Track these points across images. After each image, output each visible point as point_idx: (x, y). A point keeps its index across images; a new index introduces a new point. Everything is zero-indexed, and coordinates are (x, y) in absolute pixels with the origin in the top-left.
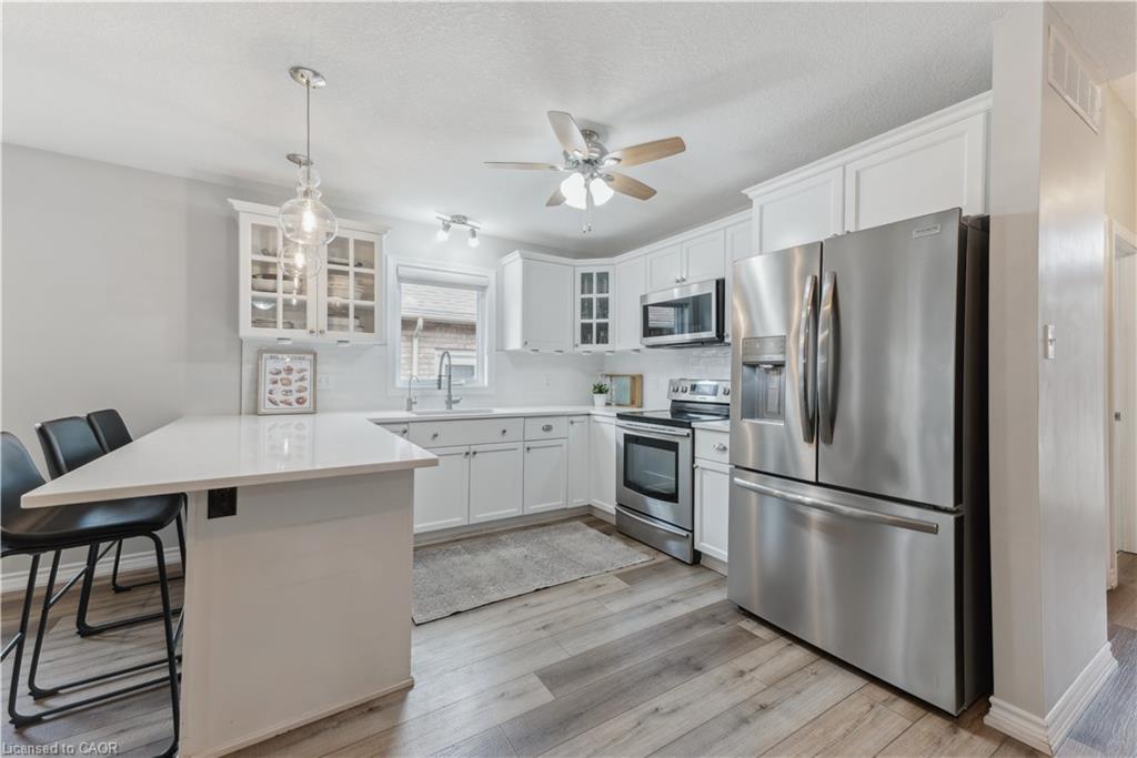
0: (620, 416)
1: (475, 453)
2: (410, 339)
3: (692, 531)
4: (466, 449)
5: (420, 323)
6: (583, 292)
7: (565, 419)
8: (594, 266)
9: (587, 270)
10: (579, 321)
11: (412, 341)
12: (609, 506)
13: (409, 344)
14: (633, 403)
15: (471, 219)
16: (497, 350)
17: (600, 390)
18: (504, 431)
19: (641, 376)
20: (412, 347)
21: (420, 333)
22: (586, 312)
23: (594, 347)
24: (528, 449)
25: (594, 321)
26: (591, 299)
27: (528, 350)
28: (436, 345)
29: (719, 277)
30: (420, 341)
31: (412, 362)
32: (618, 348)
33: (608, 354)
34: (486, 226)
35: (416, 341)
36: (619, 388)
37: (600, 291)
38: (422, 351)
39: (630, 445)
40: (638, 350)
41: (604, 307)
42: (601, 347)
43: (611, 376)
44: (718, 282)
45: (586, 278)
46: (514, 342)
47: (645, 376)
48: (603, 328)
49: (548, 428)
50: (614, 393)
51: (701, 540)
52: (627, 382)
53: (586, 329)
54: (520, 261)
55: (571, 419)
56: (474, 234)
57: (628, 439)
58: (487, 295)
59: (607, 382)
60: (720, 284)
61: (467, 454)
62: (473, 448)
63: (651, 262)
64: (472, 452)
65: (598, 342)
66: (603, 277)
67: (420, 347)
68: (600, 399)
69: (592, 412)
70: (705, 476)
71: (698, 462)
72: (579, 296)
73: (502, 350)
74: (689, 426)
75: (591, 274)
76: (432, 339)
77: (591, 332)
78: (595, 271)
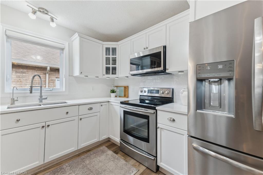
0: (122, 103)
1: (48, 126)
2: (45, 74)
3: (156, 157)
4: (43, 124)
5: (48, 68)
6: (106, 55)
7: (99, 104)
8: (111, 45)
9: (108, 46)
10: (105, 66)
11: (46, 75)
12: (117, 139)
13: (44, 76)
14: (125, 96)
15: (50, 13)
16: (69, 76)
17: (113, 91)
18: (67, 113)
19: (128, 87)
20: (46, 77)
21: (49, 72)
22: (108, 62)
23: (111, 76)
24: (81, 119)
25: (111, 66)
26: (110, 57)
27: (82, 76)
28: (56, 77)
29: (164, 45)
30: (49, 75)
31: (46, 82)
32: (120, 76)
33: (116, 78)
34: (60, 19)
35: (47, 75)
36: (120, 91)
37: (113, 55)
38: (50, 78)
39: (126, 115)
40: (127, 77)
41: (114, 61)
42: (114, 76)
43: (117, 87)
44: (164, 47)
45: (108, 49)
46: (77, 73)
47: (129, 86)
48: (114, 69)
49: (91, 109)
50: (118, 92)
51: (161, 162)
52: (123, 88)
53: (108, 69)
54: (78, 38)
55: (101, 104)
56: (52, 20)
57: (125, 113)
58: (64, 52)
59: (115, 89)
60: (165, 47)
61: (43, 127)
62: (47, 124)
63: (133, 42)
64: (47, 125)
65: (112, 74)
66: (114, 50)
67: (49, 77)
68: (113, 95)
69: (110, 101)
70: (162, 132)
71: (158, 125)
72: (105, 56)
73: (72, 76)
74: (154, 108)
75: (110, 48)
76: (54, 75)
77: (110, 70)
78: (111, 47)
